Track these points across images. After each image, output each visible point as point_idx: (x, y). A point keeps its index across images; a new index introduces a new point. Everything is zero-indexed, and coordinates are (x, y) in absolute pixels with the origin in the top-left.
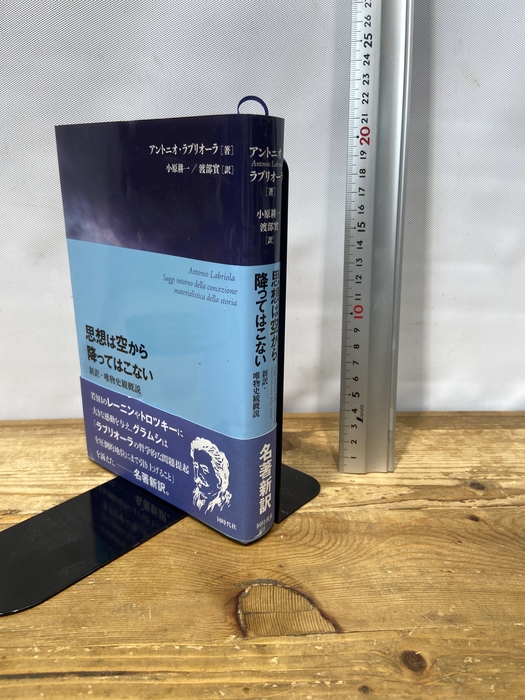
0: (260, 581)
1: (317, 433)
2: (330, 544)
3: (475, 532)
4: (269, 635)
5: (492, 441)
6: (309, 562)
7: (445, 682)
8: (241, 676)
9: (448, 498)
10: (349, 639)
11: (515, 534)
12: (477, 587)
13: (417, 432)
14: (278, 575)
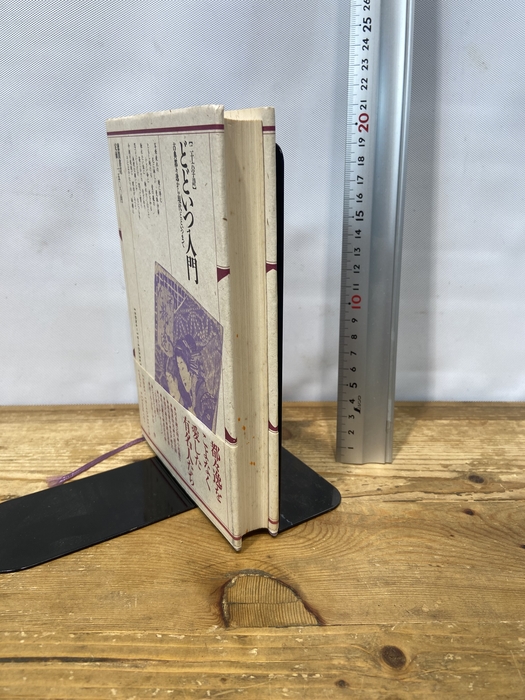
0: (248, 572)
1: (318, 422)
2: (321, 536)
3: (469, 526)
4: (251, 626)
5: (496, 433)
6: (298, 553)
7: (423, 679)
8: (220, 666)
9: (444, 491)
10: (330, 632)
11: (510, 529)
12: (466, 583)
13: (420, 422)
14: (265, 566)
